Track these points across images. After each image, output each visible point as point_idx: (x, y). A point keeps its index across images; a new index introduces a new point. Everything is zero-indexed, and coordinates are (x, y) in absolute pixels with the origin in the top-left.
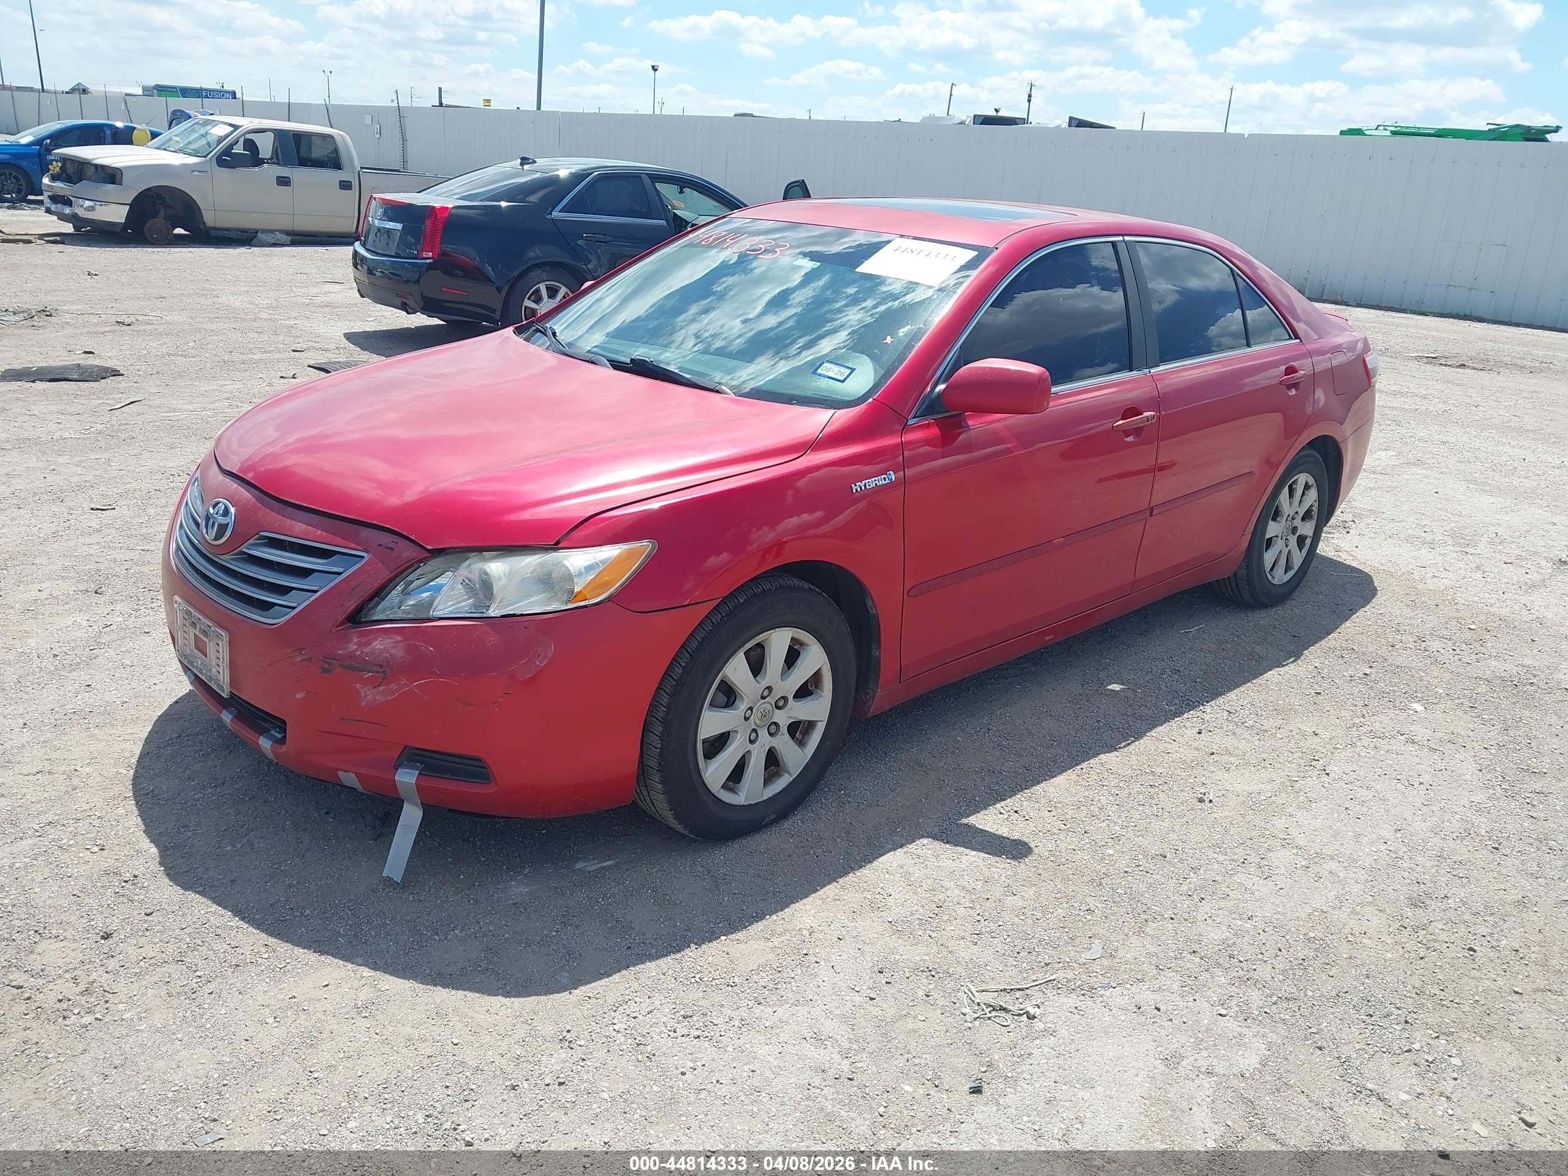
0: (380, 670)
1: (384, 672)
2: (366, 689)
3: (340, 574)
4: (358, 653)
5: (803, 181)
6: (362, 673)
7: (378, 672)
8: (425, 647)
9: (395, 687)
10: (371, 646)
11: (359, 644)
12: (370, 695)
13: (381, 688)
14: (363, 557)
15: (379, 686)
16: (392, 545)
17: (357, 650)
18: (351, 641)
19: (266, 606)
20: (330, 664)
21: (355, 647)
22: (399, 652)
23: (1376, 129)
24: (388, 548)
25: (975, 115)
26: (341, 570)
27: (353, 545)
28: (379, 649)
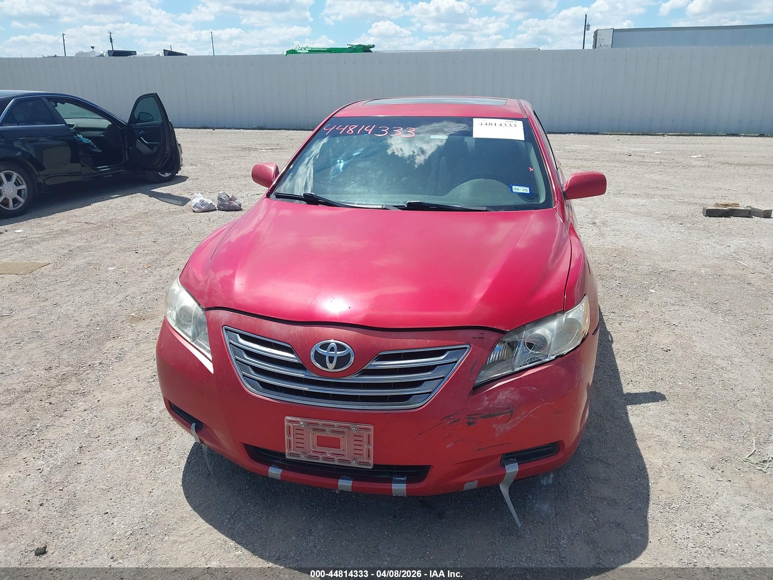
0: (509, 411)
1: (512, 411)
2: (500, 425)
3: (456, 362)
4: (491, 406)
5: (156, 94)
6: (497, 417)
7: (508, 413)
8: (531, 388)
9: (519, 418)
10: (498, 399)
11: (490, 400)
12: (501, 428)
13: (510, 421)
14: (466, 348)
15: (509, 421)
16: (481, 336)
17: (489, 404)
18: (483, 400)
19: (405, 398)
20: (474, 419)
21: (487, 403)
22: (516, 397)
23: (301, 49)
24: (479, 338)
25: (108, 51)
26: (455, 360)
27: (458, 343)
28: (503, 399)
